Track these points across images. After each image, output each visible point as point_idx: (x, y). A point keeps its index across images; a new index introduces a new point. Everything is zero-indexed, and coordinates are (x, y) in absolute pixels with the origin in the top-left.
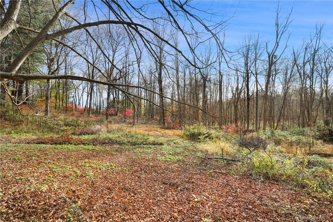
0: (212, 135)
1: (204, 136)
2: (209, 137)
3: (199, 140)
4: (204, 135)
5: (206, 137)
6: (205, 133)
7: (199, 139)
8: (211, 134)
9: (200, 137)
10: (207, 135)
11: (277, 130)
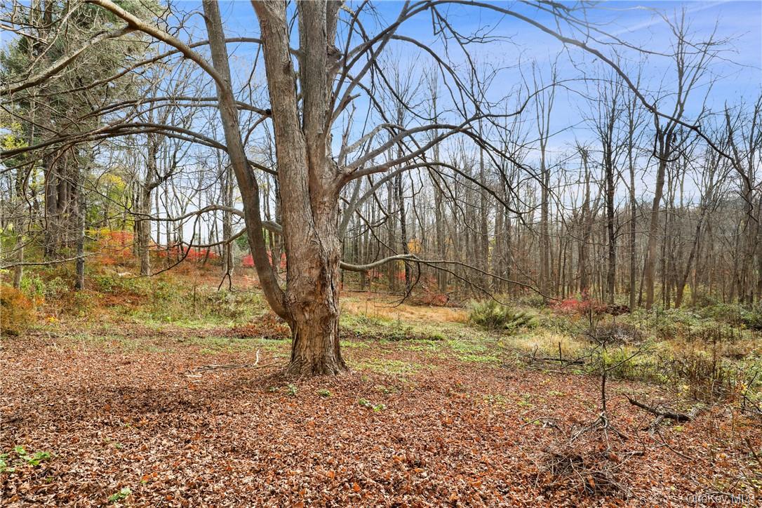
0: (533, 320)
1: (516, 322)
2: (525, 323)
3: (506, 331)
4: (515, 320)
5: (520, 324)
6: (517, 315)
7: (507, 328)
8: (530, 319)
9: (508, 325)
10: (521, 320)
11: (671, 309)
